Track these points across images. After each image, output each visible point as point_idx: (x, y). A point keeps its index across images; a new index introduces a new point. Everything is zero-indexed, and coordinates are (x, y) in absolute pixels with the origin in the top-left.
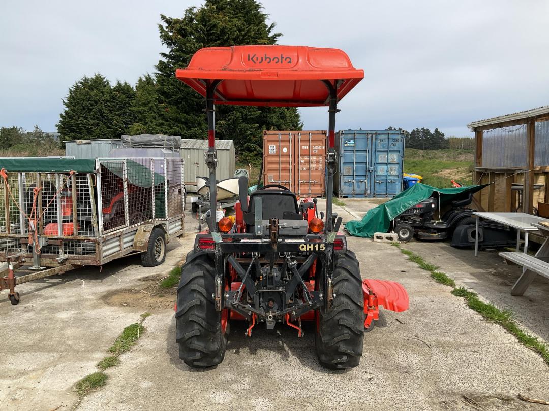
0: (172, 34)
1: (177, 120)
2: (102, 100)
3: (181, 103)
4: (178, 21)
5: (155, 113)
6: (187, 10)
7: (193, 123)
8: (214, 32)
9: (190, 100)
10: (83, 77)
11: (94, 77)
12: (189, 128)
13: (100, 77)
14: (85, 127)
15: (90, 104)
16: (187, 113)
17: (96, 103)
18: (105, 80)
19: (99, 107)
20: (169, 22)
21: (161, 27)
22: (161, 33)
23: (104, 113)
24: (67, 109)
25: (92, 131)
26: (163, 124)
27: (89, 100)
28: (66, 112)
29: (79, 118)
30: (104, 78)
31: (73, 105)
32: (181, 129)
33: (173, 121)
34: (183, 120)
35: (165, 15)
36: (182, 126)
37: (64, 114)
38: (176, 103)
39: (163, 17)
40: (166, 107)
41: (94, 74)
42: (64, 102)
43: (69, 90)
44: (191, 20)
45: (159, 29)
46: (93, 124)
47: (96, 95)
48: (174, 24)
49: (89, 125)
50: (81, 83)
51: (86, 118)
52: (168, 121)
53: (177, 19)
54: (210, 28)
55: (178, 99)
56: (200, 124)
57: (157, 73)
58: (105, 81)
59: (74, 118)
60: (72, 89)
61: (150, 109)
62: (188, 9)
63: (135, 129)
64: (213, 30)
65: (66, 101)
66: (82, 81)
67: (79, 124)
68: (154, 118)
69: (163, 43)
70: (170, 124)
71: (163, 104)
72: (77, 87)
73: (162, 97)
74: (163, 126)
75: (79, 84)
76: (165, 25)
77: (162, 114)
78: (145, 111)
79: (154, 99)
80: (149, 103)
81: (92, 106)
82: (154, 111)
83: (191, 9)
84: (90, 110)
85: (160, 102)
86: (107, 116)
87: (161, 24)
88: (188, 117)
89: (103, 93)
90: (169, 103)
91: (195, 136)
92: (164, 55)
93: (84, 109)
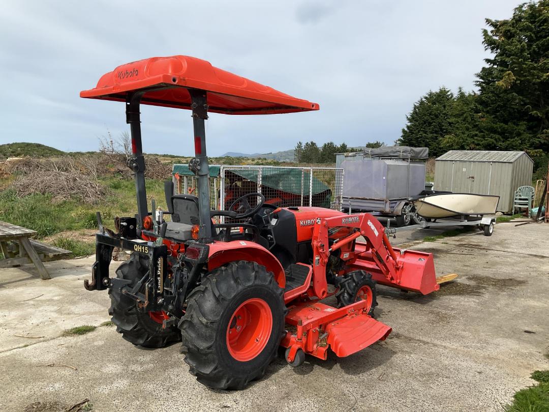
0: (497, 38)
1: (493, 131)
2: (443, 114)
3: (499, 111)
4: (505, 23)
5: (469, 124)
6: (516, 8)
7: (511, 133)
8: (544, 27)
9: (510, 107)
10: (428, 92)
11: (438, 91)
12: (506, 138)
13: (445, 91)
14: (424, 141)
15: (431, 118)
16: (506, 122)
17: (437, 116)
18: (449, 93)
19: (440, 121)
20: (494, 25)
21: (485, 32)
22: (485, 38)
23: (443, 126)
24: (409, 124)
25: (429, 144)
26: (476, 135)
27: (430, 115)
28: (408, 127)
29: (419, 132)
30: (448, 91)
31: (415, 121)
32: (496, 140)
33: (488, 131)
34: (500, 130)
35: (491, 19)
36: (497, 136)
37: (406, 129)
38: (495, 111)
39: (488, 21)
40: (483, 117)
41: (439, 88)
42: (407, 117)
43: (413, 106)
44: (521, 18)
45: (483, 34)
46: (432, 138)
47: (437, 109)
48: (500, 26)
49: (427, 139)
50: (426, 98)
51: (426, 132)
52: (482, 132)
53: (505, 20)
54: (540, 24)
55: (496, 108)
56: (519, 134)
57: (478, 81)
58: (449, 95)
59: (415, 132)
60: (416, 104)
61: (464, 120)
62: (518, 7)
63: (445, 142)
64: (543, 26)
65: (409, 117)
66: (427, 96)
67: (418, 138)
68: (467, 129)
69: (486, 49)
70: (484, 135)
71: (480, 114)
72: (422, 103)
73: (480, 107)
74: (476, 138)
75: (424, 100)
76: (490, 29)
77: (477, 125)
78: (458, 122)
79: (470, 109)
80: (463, 113)
81: (433, 119)
82: (467, 122)
83: (521, 7)
84: (430, 124)
85: (477, 111)
86: (446, 129)
87: (486, 29)
88: (507, 126)
89: (444, 106)
90: (488, 112)
91: (512, 148)
92: (488, 61)
93: (425, 123)
